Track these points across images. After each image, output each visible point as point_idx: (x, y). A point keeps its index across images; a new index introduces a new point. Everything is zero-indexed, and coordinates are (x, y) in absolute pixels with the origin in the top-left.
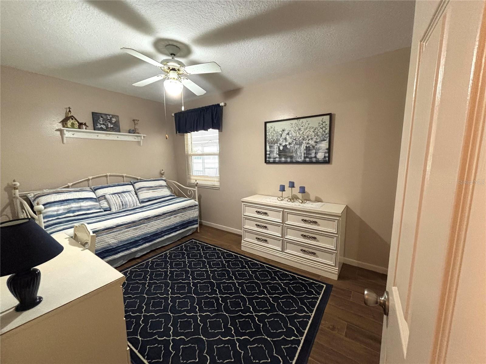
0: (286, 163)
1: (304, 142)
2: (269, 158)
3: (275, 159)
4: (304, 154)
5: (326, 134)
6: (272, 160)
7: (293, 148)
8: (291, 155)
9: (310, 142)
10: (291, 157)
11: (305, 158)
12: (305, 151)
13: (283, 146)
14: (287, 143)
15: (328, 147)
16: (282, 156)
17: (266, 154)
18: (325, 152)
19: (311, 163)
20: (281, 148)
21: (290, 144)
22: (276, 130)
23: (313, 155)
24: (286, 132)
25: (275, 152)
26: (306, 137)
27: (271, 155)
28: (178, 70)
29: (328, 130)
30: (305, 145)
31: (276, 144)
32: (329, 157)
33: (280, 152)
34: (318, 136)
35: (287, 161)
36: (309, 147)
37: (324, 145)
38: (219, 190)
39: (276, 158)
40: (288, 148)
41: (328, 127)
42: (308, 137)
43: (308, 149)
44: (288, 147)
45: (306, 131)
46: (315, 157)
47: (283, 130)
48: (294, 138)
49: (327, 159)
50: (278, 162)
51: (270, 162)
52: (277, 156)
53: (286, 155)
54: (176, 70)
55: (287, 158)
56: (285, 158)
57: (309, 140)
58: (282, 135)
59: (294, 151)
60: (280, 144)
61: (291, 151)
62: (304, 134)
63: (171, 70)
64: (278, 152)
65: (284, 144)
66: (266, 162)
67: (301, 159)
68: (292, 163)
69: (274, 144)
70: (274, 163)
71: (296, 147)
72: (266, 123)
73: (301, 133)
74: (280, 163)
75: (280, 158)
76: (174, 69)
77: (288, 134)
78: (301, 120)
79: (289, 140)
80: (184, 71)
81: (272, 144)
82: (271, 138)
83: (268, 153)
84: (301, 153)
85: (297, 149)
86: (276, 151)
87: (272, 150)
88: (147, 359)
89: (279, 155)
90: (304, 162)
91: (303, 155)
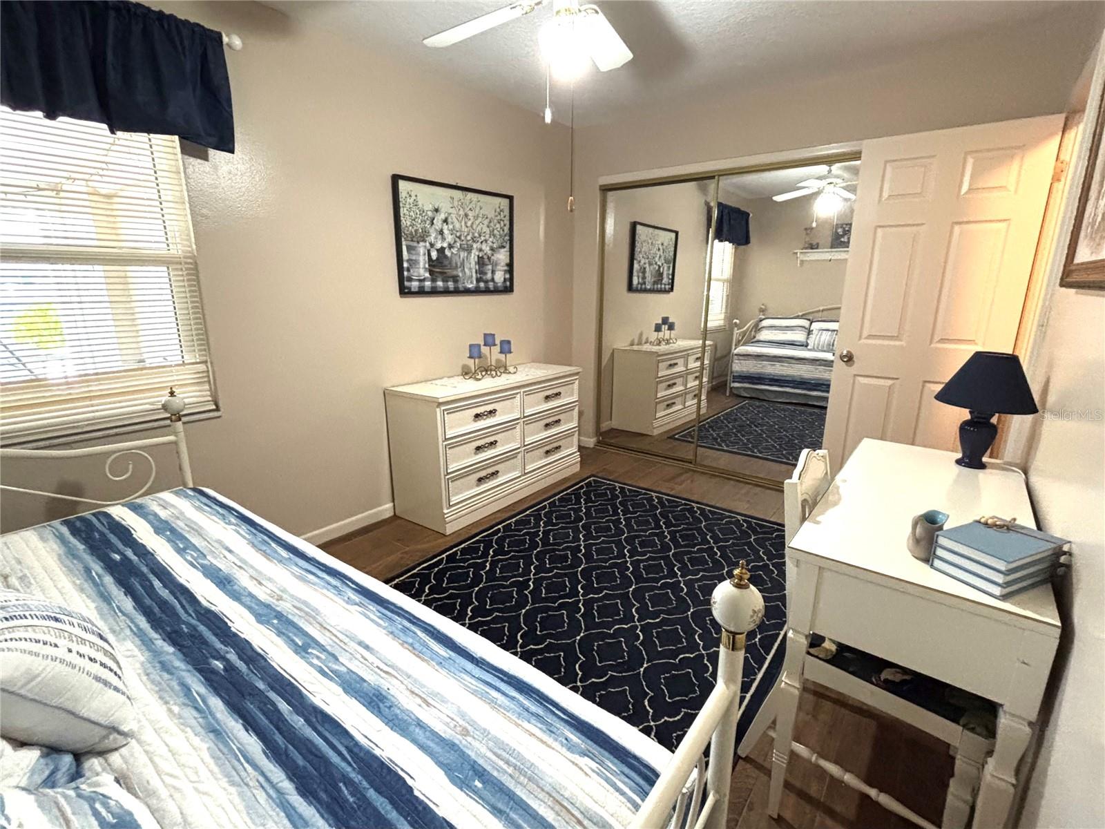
0: (446, 292)
1: (475, 246)
2: (410, 279)
3: (422, 284)
4: (476, 273)
5: (505, 236)
6: (415, 285)
7: (457, 258)
8: (455, 273)
9: (484, 247)
10: (455, 279)
11: (478, 280)
12: (477, 267)
13: (438, 250)
14: (445, 245)
15: (508, 261)
16: (437, 274)
17: (400, 269)
18: (505, 271)
19: (487, 291)
20: (434, 255)
21: (450, 246)
22: (420, 206)
23: (489, 276)
24: (442, 216)
25: (421, 265)
26: (476, 235)
27: (412, 271)
29: (508, 226)
30: (477, 253)
31: (422, 244)
32: (511, 279)
33: (434, 266)
34: (494, 236)
35: (448, 287)
36: (482, 257)
37: (502, 257)
38: (219, 417)
39: (424, 280)
40: (446, 257)
41: (507, 223)
42: (480, 236)
43: (481, 262)
44: (447, 252)
45: (477, 222)
46: (493, 280)
47: (437, 210)
48: (458, 234)
49: (508, 283)
51: (413, 290)
52: (427, 275)
53: (445, 273)
55: (447, 281)
56: (443, 281)
57: (482, 242)
58: (435, 221)
59: (459, 264)
60: (432, 245)
61: (454, 265)
62: (474, 227)
64: (427, 266)
65: (439, 245)
66: (404, 291)
67: (472, 283)
68: (456, 292)
69: (418, 242)
70: (421, 292)
71: (463, 254)
72: (395, 179)
73: (469, 224)
74: (434, 292)
75: (434, 280)
77: (446, 221)
78: (470, 195)
79: (449, 238)
81: (412, 241)
82: (409, 223)
83: (405, 265)
84: (470, 269)
85: (463, 260)
86: (423, 261)
87: (414, 258)
89: (431, 272)
90: (476, 291)
91: (474, 275)
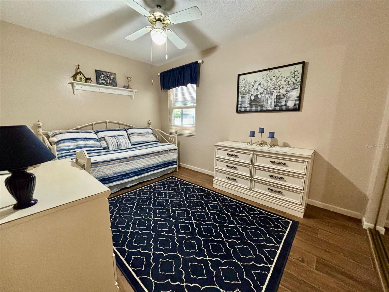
0: (256, 111)
1: (275, 91)
2: (241, 107)
3: (246, 109)
4: (275, 102)
5: (298, 83)
6: (243, 109)
7: (264, 98)
8: (262, 104)
9: (281, 91)
10: (262, 106)
11: (275, 106)
12: (276, 100)
13: (254, 96)
14: (258, 93)
15: (298, 95)
16: (253, 105)
17: (238, 104)
18: (296, 100)
19: (281, 110)
20: (253, 98)
21: (261, 94)
22: (248, 82)
23: (283, 103)
24: (258, 83)
25: (247, 102)
26: (277, 86)
27: (242, 105)
28: (163, 20)
29: (300, 78)
30: (276, 94)
31: (247, 95)
32: (300, 105)
33: (251, 102)
34: (289, 84)
35: (258, 110)
36: (280, 96)
37: (295, 93)
38: (195, 137)
39: (247, 107)
40: (259, 98)
41: (300, 76)
42: (279, 86)
43: (278, 98)
44: (259, 96)
45: (278, 81)
46: (286, 105)
47: (255, 82)
48: (266, 88)
49: (297, 106)
50: (249, 111)
51: (242, 111)
52: (249, 105)
53: (257, 104)
54: (161, 21)
55: (257, 107)
56: (256, 107)
57: (280, 89)
58: (254, 86)
59: (265, 100)
60: (252, 95)
61: (262, 101)
62: (276, 83)
63: (157, 20)
64: (249, 102)
65: (255, 94)
66: (237, 111)
67: (271, 107)
68: (262, 111)
69: (246, 95)
70: (245, 112)
71: (268, 96)
72: (239, 76)
73: (272, 82)
74: (251, 112)
75: (251, 107)
76: (159, 20)
77: (260, 84)
78: (274, 70)
79: (261, 90)
80: (168, 20)
81: (244, 94)
82: (243, 89)
83: (240, 103)
84: (271, 101)
85: (267, 98)
86: (247, 100)
87: (243, 100)
88: (132, 267)
89: (250, 104)
90: (274, 111)
91: (273, 104)
